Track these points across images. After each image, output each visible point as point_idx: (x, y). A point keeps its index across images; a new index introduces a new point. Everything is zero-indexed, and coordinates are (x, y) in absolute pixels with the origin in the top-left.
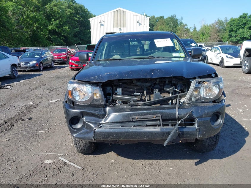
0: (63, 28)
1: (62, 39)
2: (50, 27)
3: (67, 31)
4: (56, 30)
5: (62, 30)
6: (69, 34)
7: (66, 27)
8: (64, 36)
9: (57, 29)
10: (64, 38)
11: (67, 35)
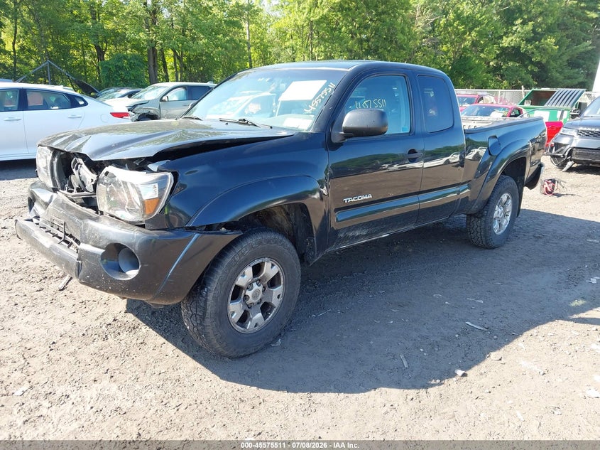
0: (540, 42)
1: (532, 72)
2: (506, 42)
3: (550, 50)
4: (520, 47)
5: (537, 48)
6: (554, 58)
7: (551, 41)
8: (538, 64)
9: (522, 46)
10: (536, 70)
11: (548, 62)
